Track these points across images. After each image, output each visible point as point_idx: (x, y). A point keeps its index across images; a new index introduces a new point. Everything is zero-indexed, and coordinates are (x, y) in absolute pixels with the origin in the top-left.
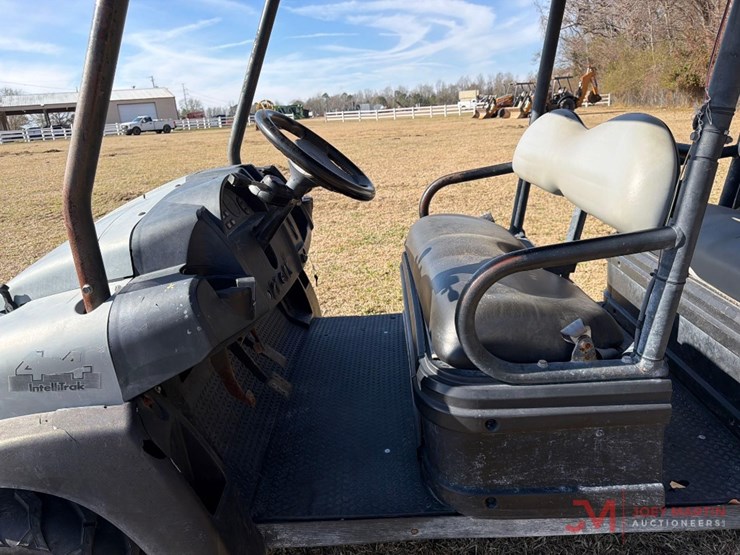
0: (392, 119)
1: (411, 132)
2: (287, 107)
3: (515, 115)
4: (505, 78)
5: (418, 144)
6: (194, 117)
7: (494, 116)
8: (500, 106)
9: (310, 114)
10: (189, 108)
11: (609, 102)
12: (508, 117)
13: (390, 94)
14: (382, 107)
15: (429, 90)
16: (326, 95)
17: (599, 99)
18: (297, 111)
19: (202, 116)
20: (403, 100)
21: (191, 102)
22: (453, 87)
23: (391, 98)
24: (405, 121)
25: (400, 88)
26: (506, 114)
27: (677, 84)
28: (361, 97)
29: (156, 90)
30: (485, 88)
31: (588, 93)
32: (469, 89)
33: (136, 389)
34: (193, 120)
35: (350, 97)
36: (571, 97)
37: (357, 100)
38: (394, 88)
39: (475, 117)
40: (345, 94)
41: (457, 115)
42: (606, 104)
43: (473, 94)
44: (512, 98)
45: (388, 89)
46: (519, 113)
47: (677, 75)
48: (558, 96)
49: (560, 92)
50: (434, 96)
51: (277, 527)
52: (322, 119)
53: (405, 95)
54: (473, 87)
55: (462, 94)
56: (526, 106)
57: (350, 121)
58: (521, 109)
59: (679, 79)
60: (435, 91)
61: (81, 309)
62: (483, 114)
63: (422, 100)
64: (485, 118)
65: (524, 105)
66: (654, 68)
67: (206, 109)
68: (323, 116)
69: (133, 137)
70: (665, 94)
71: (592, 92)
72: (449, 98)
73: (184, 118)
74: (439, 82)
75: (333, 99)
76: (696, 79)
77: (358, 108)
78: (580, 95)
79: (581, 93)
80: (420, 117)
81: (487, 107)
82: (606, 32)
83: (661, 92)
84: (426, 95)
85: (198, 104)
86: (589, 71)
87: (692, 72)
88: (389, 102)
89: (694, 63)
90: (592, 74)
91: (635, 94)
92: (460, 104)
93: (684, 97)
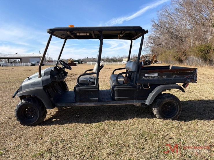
0: (105, 65)
1: (108, 68)
6: (50, 62)
9: (83, 62)
10: (49, 59)
11: (161, 63)
15: (115, 58)
16: (87, 58)
17: (157, 62)
18: (79, 62)
19: (53, 62)
21: (49, 58)
22: (122, 58)
24: (108, 65)
25: (108, 57)
29: (40, 54)
31: (154, 60)
32: (126, 58)
33: (44, 85)
34: (50, 63)
35: (94, 59)
36: (150, 61)
37: (96, 59)
38: (106, 57)
40: (93, 58)
41: (122, 64)
47: (175, 57)
48: (146, 61)
49: (147, 60)
50: (117, 59)
51: (57, 104)
52: (86, 64)
53: (109, 59)
55: (124, 59)
59: (176, 58)
60: (117, 58)
61: (39, 78)
63: (114, 60)
66: (171, 55)
67: (53, 60)
68: (86, 63)
69: (33, 66)
71: (155, 60)
72: (121, 60)
73: (47, 62)
74: (118, 56)
75: (89, 59)
76: (180, 58)
77: (96, 61)
79: (152, 60)
80: (112, 65)
82: (160, 45)
83: (173, 61)
85: (51, 58)
86: (154, 55)
87: (179, 56)
88: (104, 60)
89: (179, 54)
90: (155, 56)
91: (167, 61)
92: (123, 62)
93: (178, 62)
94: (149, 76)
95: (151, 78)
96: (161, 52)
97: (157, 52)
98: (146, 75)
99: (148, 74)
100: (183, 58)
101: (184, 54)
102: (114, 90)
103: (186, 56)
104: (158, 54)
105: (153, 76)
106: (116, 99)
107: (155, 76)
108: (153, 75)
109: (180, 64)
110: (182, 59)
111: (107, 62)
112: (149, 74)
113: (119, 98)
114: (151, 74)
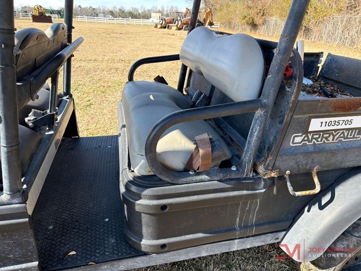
0: (114, 23)
1: (119, 31)
2: (56, 11)
3: (174, 28)
4: (175, 9)
5: (117, 38)
7: (165, 28)
8: (168, 23)
11: (219, 27)
12: (171, 29)
13: (116, 10)
14: (111, 16)
15: (137, 11)
16: (80, 6)
17: (213, 24)
18: (62, 13)
20: (123, 14)
22: (149, 11)
23: (116, 12)
24: (120, 25)
25: (121, 7)
26: (170, 27)
27: (245, 21)
28: (100, 10)
30: (165, 13)
31: (208, 21)
32: (157, 12)
35: (94, 9)
36: (200, 22)
37: (98, 11)
38: (118, 7)
39: (155, 27)
40: (91, 7)
41: (148, 25)
42: (218, 28)
43: (159, 15)
44: (173, 20)
45: (114, 7)
46: (176, 27)
47: (246, 17)
50: (139, 14)
53: (124, 11)
54: (159, 12)
55: (153, 15)
56: (179, 24)
57: (91, 22)
58: (177, 26)
59: (246, 19)
60: (140, 12)
62: (159, 26)
63: (133, 15)
64: (160, 28)
65: (178, 24)
66: (237, 12)
68: (75, 18)
70: (241, 25)
71: (210, 21)
72: (146, 16)
74: (142, 6)
75: (84, 9)
76: (253, 19)
77: (97, 15)
78: (204, 21)
79: (205, 20)
80: (129, 24)
81: (161, 22)
83: (240, 24)
84: (135, 13)
86: (209, 10)
87: (252, 16)
88: (115, 14)
89: (252, 12)
90: (210, 12)
91: (229, 24)
92: (151, 20)
93: (248, 28)
94: (327, 128)
95: (331, 139)
96: (221, 5)
97: (213, 6)
98: (315, 125)
99: (324, 120)
100: (258, 20)
101: (262, 14)
102: (137, 208)
103: (264, 17)
104: (216, 9)
105: (344, 127)
106: (143, 249)
107: (352, 129)
108: (346, 123)
109: (253, 31)
110: (257, 23)
111: (120, 18)
112: (328, 120)
113: (163, 246)
114: (337, 119)
